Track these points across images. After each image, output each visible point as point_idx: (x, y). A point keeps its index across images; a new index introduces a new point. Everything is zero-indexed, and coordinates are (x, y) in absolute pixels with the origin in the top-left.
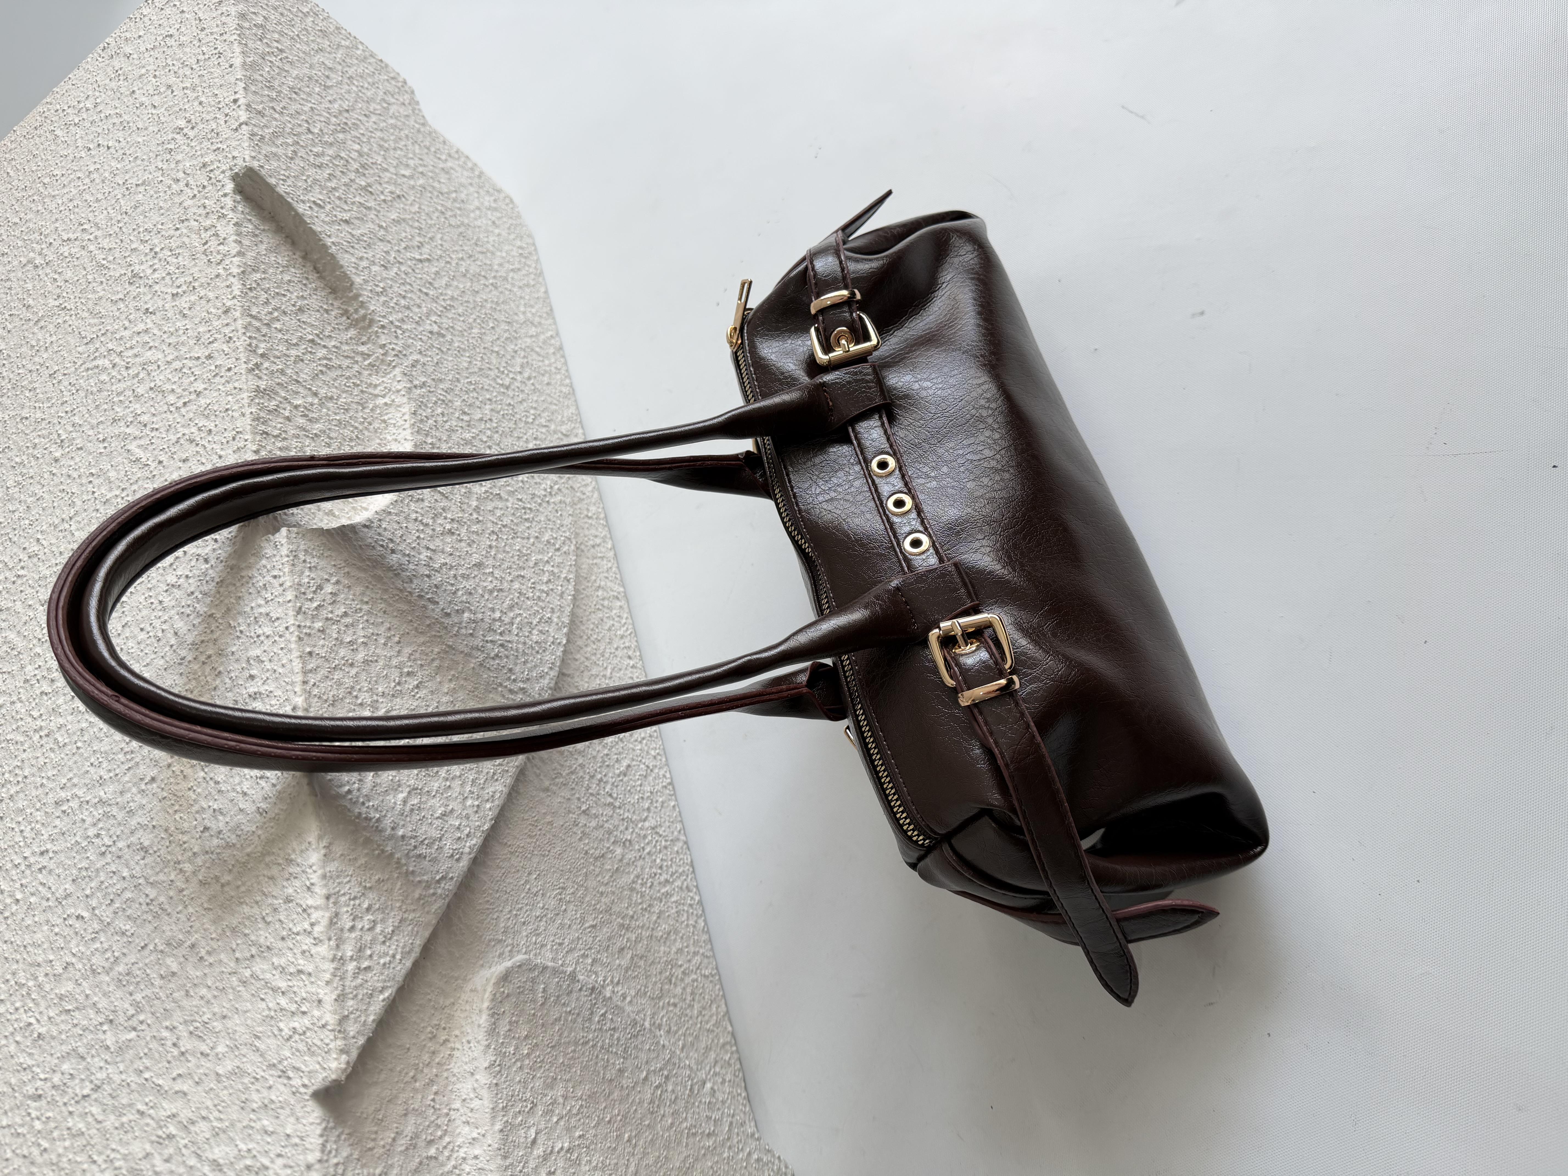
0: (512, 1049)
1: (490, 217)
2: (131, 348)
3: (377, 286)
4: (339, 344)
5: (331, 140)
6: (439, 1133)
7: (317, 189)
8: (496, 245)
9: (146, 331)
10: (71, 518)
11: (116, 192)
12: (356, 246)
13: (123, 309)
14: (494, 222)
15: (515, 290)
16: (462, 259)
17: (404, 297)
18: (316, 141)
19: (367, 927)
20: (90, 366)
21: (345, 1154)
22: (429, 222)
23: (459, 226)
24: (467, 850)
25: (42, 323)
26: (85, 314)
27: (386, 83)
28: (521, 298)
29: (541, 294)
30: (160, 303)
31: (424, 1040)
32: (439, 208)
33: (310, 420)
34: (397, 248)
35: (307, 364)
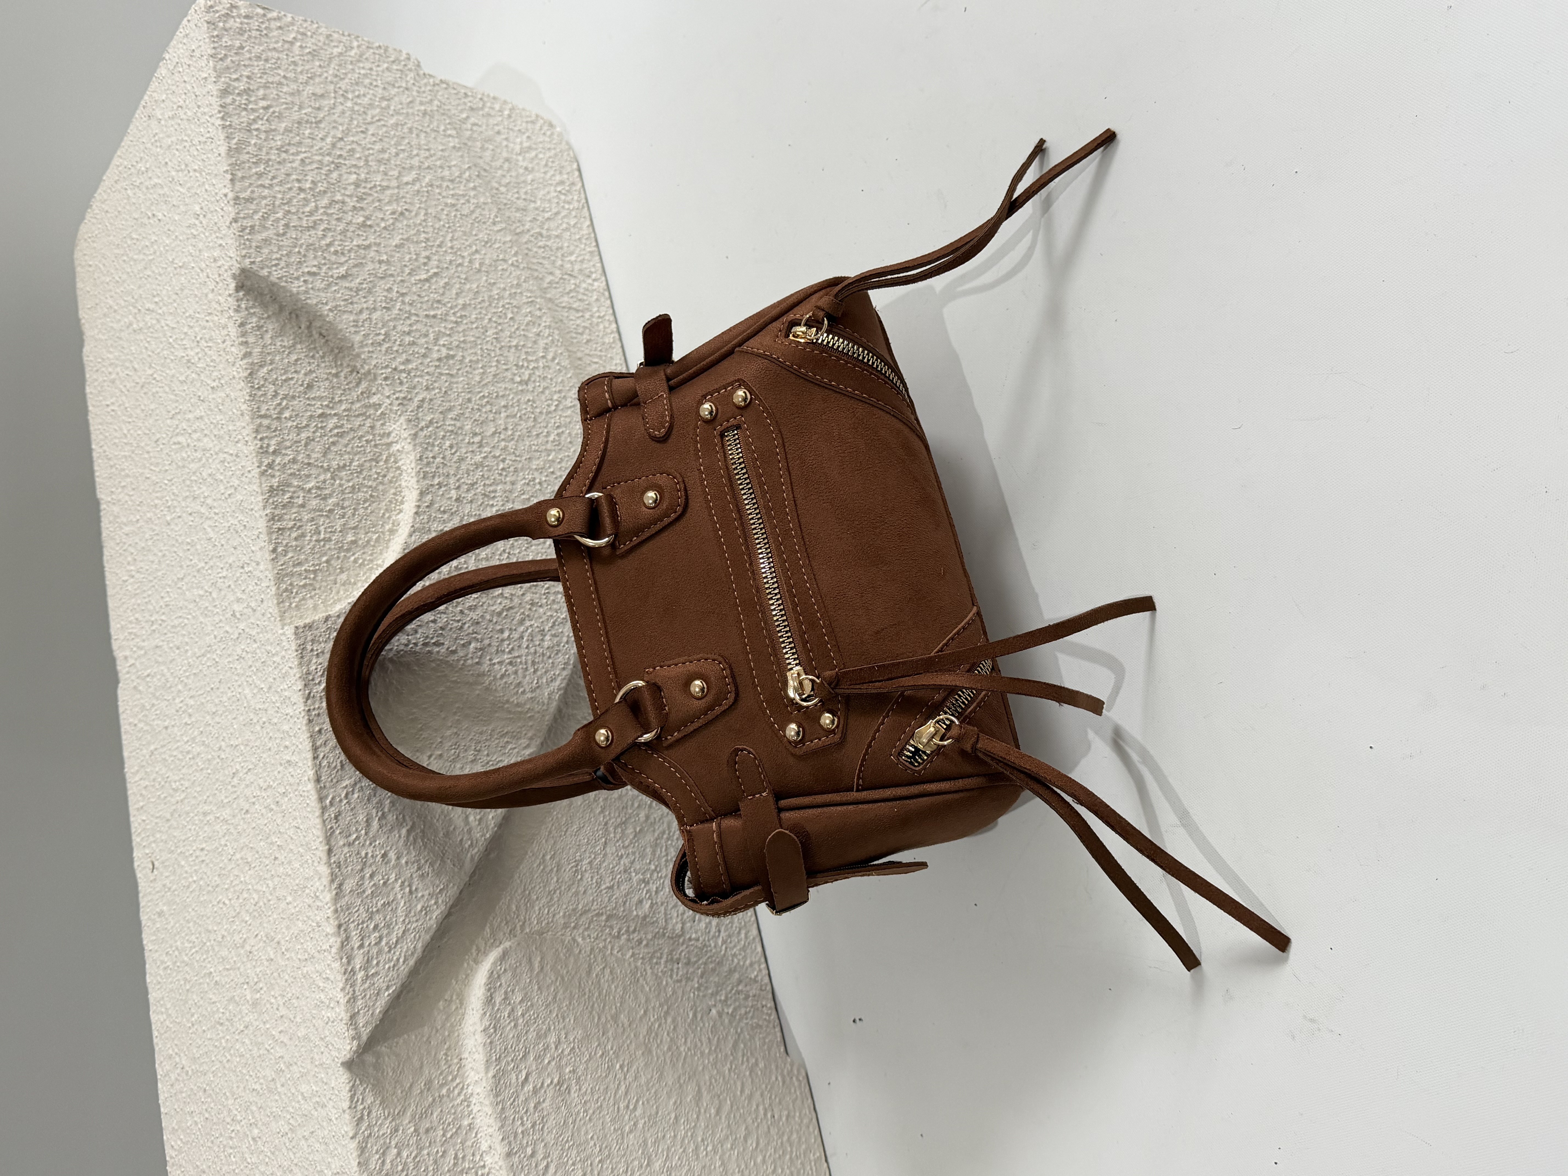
0: (506, 1013)
1: (521, 164)
2: (195, 431)
3: (379, 334)
4: (349, 406)
5: (325, 185)
6: (450, 1078)
7: (311, 255)
8: (528, 197)
9: (201, 417)
10: (182, 579)
11: (169, 269)
12: (355, 300)
13: (187, 392)
14: (526, 169)
15: (549, 243)
16: (477, 251)
17: (409, 333)
18: (309, 197)
19: (373, 943)
20: (176, 441)
22: (437, 226)
23: (473, 212)
25: (145, 390)
26: (167, 389)
27: (387, 74)
28: (557, 249)
29: (584, 232)
30: (206, 393)
32: (449, 201)
33: (322, 499)
34: (400, 278)
35: (319, 442)
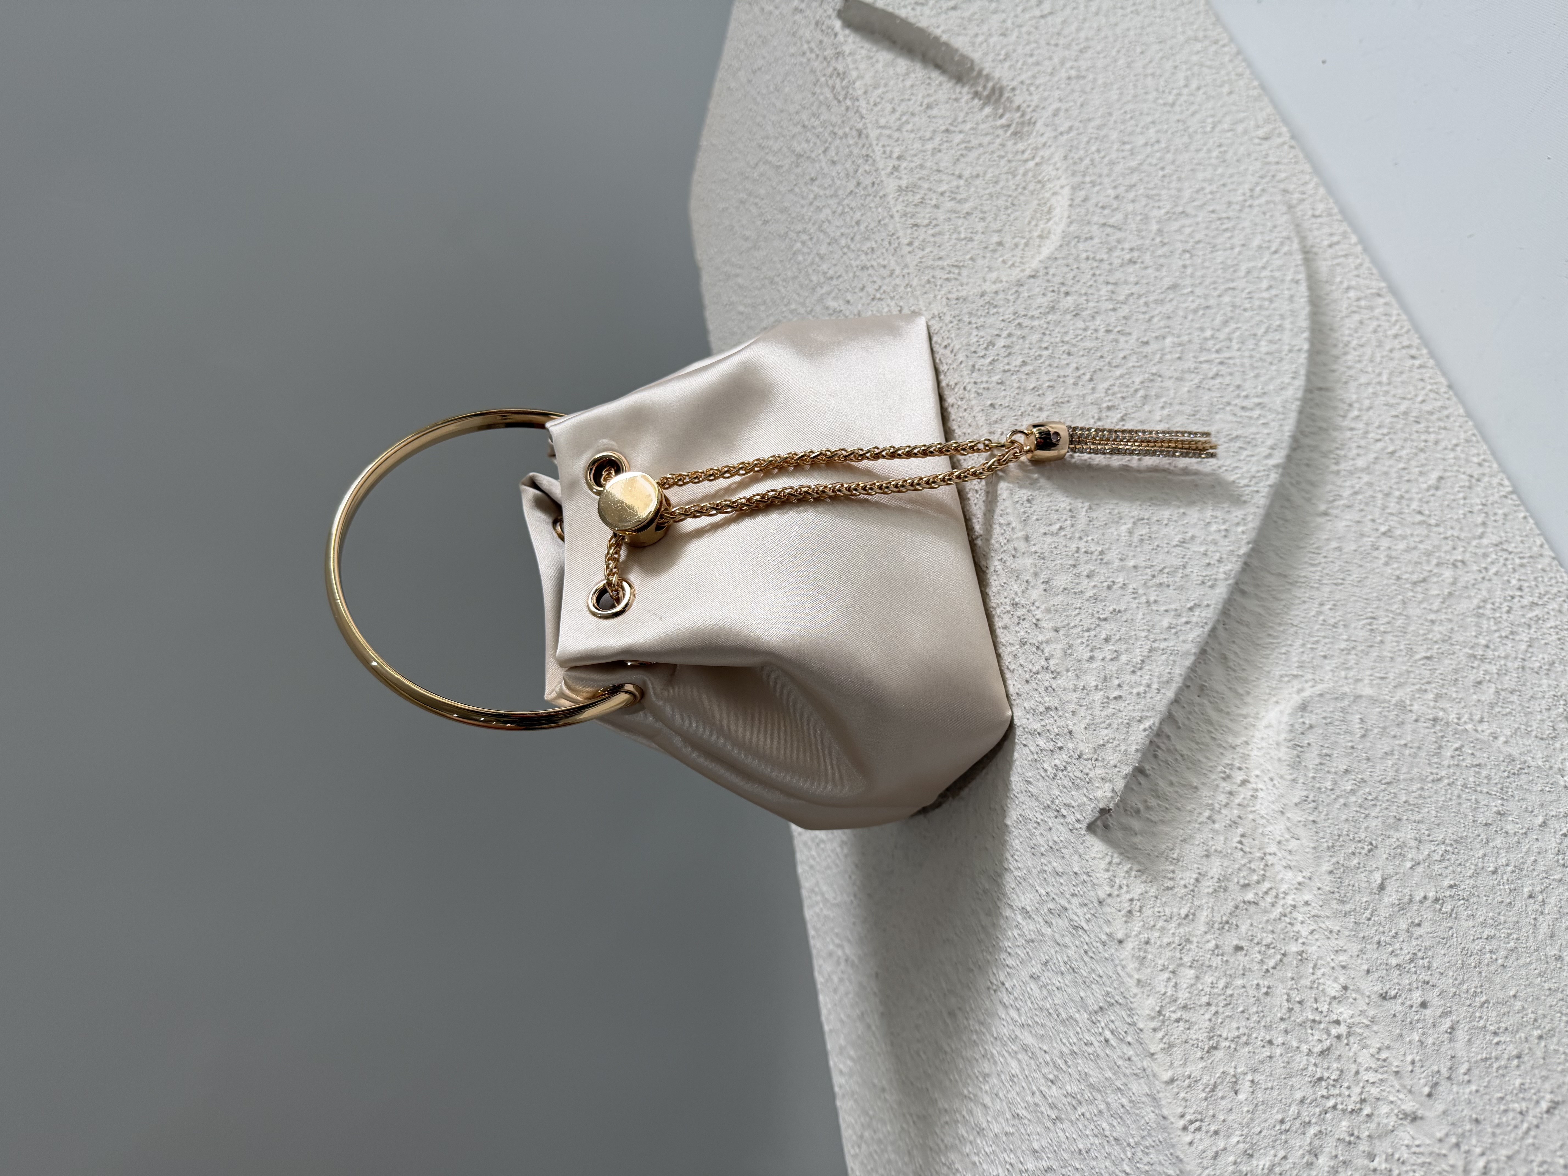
0: (1329, 785)
3: (999, 54)
4: (975, 126)
6: (1255, 878)
12: (969, 26)
15: (1167, 14)
19: (1109, 657)
21: (1140, 891)
24: (1222, 576)
28: (1176, 19)
29: (1201, 8)
30: (818, 166)
31: (1215, 780)
34: (1013, 14)
35: (946, 153)
